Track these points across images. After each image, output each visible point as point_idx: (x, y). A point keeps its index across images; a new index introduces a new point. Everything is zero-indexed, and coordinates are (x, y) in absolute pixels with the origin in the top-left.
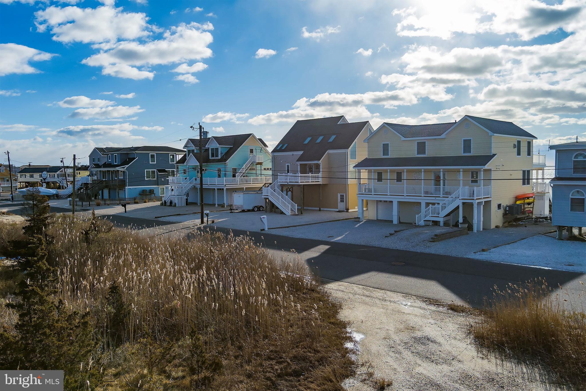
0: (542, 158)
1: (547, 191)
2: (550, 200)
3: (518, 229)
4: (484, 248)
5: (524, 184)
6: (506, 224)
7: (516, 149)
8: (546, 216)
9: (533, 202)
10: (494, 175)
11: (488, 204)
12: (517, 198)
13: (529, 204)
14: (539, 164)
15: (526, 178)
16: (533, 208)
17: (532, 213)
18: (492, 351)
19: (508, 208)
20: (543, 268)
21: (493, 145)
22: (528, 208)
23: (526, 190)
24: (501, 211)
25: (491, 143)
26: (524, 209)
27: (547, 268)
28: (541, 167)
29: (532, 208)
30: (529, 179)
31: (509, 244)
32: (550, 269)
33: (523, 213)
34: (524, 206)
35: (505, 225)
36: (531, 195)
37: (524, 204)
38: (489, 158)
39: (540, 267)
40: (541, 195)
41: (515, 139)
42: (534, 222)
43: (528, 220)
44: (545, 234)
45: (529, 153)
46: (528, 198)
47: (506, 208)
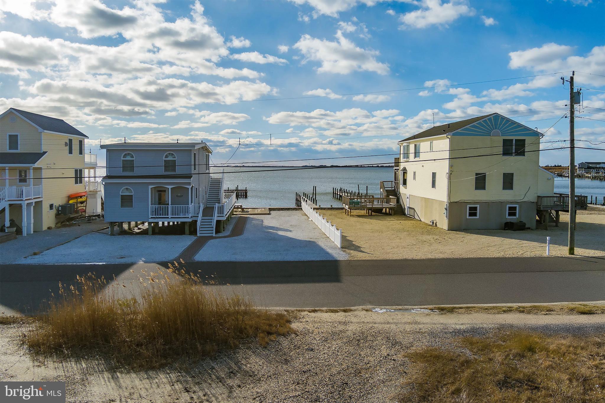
0: (93, 157)
1: (99, 189)
2: (102, 199)
3: (72, 228)
4: (36, 251)
5: (76, 183)
6: (59, 225)
7: (68, 147)
8: (98, 214)
9: (86, 201)
10: (45, 173)
11: (39, 205)
12: (70, 197)
13: (82, 203)
14: (91, 163)
15: (79, 177)
16: (86, 206)
17: (85, 211)
18: (50, 356)
19: (60, 207)
20: (97, 263)
21: (43, 142)
22: (81, 207)
23: (79, 189)
24: (54, 211)
25: (41, 139)
26: (78, 207)
27: (101, 264)
28: (93, 167)
29: (84, 206)
30: (81, 178)
31: (63, 244)
32: (104, 263)
33: (77, 212)
34: (77, 205)
35: (57, 225)
36: (84, 194)
37: (77, 203)
38: (38, 156)
39: (94, 263)
40: (94, 193)
41: (66, 137)
42: (88, 220)
43: (81, 219)
44: (98, 231)
45: (81, 152)
46: (81, 197)
47: (59, 208)
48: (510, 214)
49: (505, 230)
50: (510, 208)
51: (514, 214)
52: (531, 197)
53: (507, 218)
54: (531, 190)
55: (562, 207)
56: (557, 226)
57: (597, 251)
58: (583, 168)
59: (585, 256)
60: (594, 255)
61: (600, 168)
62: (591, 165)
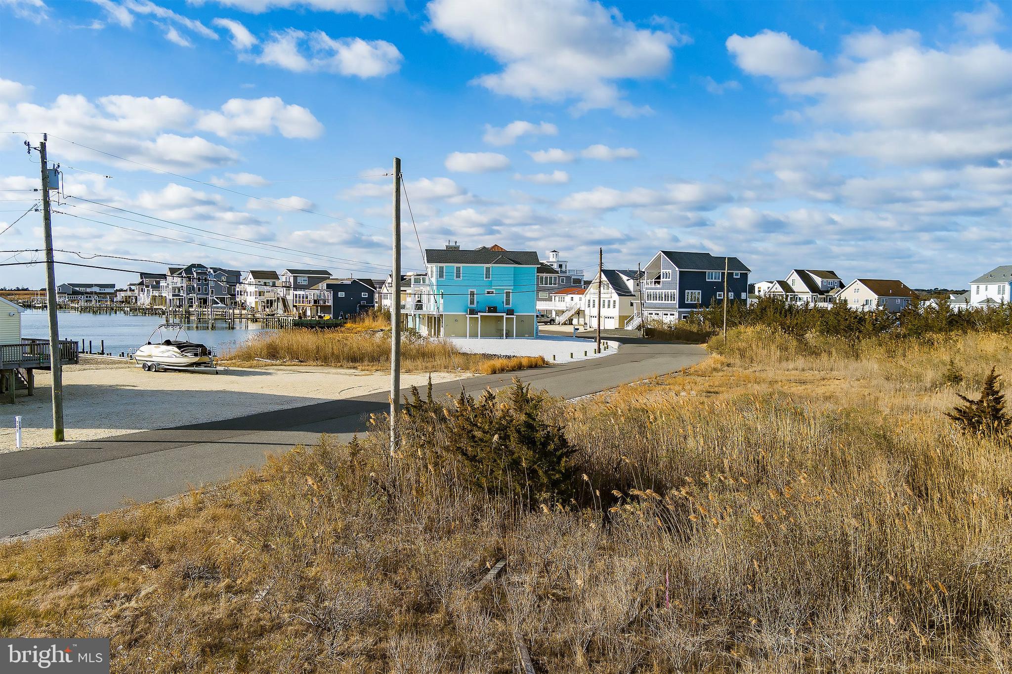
55: (38, 362)
56: (30, 395)
57: (98, 431)
58: (65, 293)
59: (82, 441)
60: (95, 438)
61: (91, 293)
62: (78, 289)
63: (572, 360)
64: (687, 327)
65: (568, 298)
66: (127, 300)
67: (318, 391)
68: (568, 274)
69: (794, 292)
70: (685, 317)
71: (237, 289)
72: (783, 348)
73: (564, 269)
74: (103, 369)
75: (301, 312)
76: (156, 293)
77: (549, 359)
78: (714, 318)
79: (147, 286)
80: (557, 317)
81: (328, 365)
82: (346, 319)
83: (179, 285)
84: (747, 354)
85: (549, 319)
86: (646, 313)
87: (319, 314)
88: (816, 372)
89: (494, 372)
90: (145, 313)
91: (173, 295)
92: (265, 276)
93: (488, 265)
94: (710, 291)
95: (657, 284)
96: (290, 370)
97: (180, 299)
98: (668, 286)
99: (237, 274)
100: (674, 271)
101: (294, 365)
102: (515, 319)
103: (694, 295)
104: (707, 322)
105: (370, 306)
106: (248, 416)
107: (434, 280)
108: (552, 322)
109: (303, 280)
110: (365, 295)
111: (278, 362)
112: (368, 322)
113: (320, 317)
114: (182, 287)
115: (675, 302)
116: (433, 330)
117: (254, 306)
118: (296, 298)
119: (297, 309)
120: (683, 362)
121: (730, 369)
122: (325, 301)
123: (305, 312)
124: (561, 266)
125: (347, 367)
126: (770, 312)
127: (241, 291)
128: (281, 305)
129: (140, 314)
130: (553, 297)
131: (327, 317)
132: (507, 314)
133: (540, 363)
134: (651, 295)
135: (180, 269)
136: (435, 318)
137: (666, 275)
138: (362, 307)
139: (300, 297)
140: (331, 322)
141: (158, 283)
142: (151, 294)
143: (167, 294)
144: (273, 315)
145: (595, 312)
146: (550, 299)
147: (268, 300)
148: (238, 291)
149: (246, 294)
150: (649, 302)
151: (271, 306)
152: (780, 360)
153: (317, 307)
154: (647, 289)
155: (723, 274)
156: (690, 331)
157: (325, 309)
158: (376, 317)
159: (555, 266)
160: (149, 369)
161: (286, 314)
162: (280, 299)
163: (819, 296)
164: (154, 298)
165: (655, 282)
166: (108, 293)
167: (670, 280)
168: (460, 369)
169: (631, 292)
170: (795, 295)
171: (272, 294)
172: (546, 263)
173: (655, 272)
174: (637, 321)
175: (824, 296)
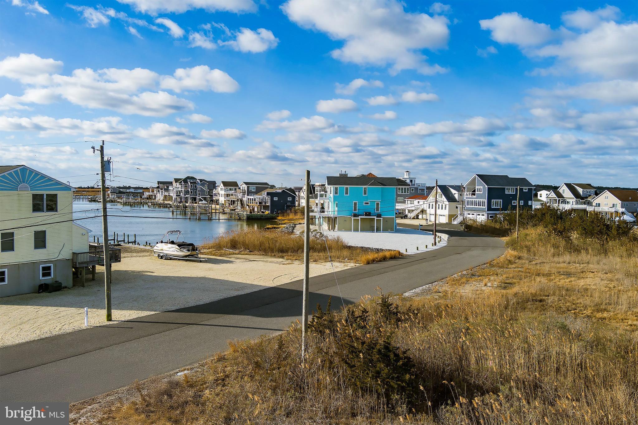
48: (44, 275)
49: (39, 293)
50: (44, 269)
51: (49, 274)
52: (66, 254)
53: (41, 279)
54: (66, 247)
55: (98, 262)
56: (93, 279)
57: (131, 312)
58: (115, 193)
59: (122, 321)
60: (130, 318)
61: (130, 192)
62: (122, 190)
63: (418, 252)
64: (493, 225)
65: (416, 202)
66: (149, 198)
67: (261, 279)
68: (416, 186)
69: (564, 198)
70: (491, 217)
71: (214, 192)
72: (556, 246)
73: (413, 183)
74: (135, 257)
75: (251, 209)
76: (167, 194)
77: (403, 251)
78: (510, 219)
79: (162, 189)
80: (409, 213)
81: (266, 255)
82: (279, 214)
83: (180, 189)
84: (532, 250)
85: (404, 215)
86: (466, 213)
87: (262, 211)
88: (578, 265)
89: (368, 263)
90: (160, 207)
91: (177, 196)
92: (230, 185)
93: (365, 186)
94: (507, 200)
95: (473, 196)
96: (244, 259)
97: (180, 198)
98: (480, 196)
99: (214, 183)
100: (484, 187)
101: (246, 254)
102: (382, 220)
103: (497, 203)
104: (506, 222)
105: (293, 206)
106: (218, 300)
107: (332, 195)
108: (406, 217)
109: (253, 188)
110: (290, 199)
111: (237, 251)
112: (291, 216)
113: (263, 212)
114: (182, 190)
115: (485, 207)
116: (331, 226)
117: (223, 203)
118: (249, 200)
119: (249, 207)
120: (490, 255)
121: (521, 261)
122: (266, 203)
123: (254, 209)
124: (411, 181)
125: (278, 257)
126: (548, 217)
127: (216, 194)
128: (239, 203)
129: (157, 207)
130: (407, 201)
131: (267, 212)
132: (377, 217)
133: (397, 255)
134: (469, 202)
135: (181, 179)
136: (332, 219)
137: (479, 190)
138: (288, 206)
139: (251, 200)
140: (269, 216)
141: (168, 187)
142: (164, 194)
143: (173, 195)
144: (235, 210)
145: (433, 211)
146: (404, 202)
147: (232, 201)
148: (214, 194)
149: (219, 195)
150: (468, 206)
151: (234, 203)
152: (554, 256)
153: (261, 206)
154: (467, 198)
155: (516, 189)
156: (495, 228)
157: (266, 207)
158: (297, 213)
159: (408, 181)
160: (162, 258)
161: (242, 209)
162: (239, 199)
163: (581, 201)
164: (165, 196)
165: (472, 194)
166: (139, 193)
167: (482, 193)
168: (347, 259)
169: (456, 199)
170: (564, 200)
171: (234, 197)
172: (402, 179)
173: (472, 187)
174: (460, 219)
175: (585, 201)
